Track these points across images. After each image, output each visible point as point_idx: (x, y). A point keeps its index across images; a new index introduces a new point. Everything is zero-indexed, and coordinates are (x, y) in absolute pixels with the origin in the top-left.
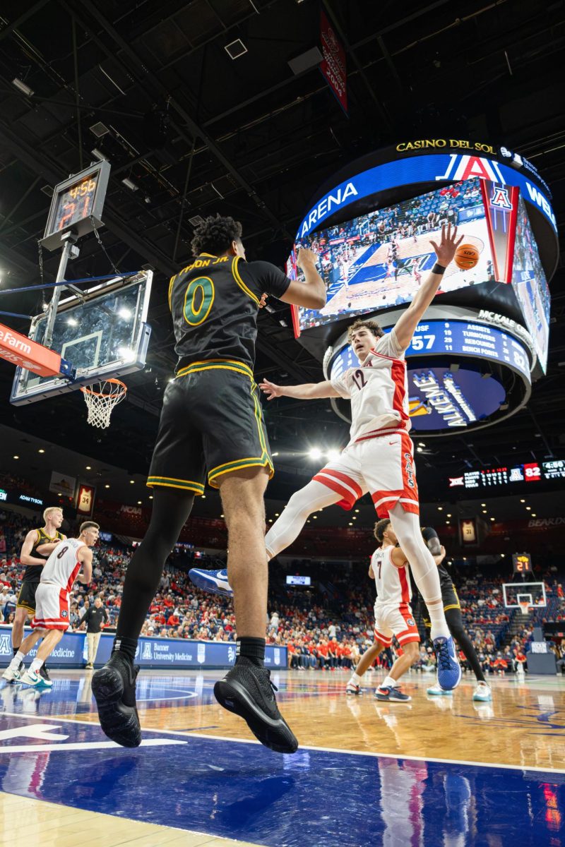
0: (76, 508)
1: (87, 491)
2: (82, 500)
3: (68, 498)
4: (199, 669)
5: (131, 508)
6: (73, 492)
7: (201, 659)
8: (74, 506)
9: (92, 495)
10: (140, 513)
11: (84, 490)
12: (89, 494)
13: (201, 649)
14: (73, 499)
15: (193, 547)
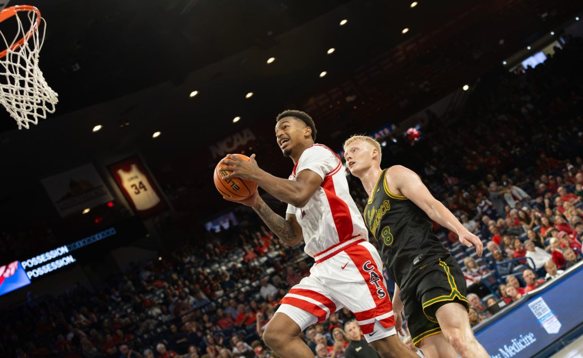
0: (132, 213)
1: (127, 170)
2: (131, 191)
3: (106, 205)
4: (561, 347)
5: (229, 140)
6: (105, 189)
7: (553, 326)
8: (128, 211)
9: (142, 170)
10: (252, 137)
11: (121, 173)
12: (135, 172)
13: (540, 308)
14: (116, 201)
15: (393, 127)
